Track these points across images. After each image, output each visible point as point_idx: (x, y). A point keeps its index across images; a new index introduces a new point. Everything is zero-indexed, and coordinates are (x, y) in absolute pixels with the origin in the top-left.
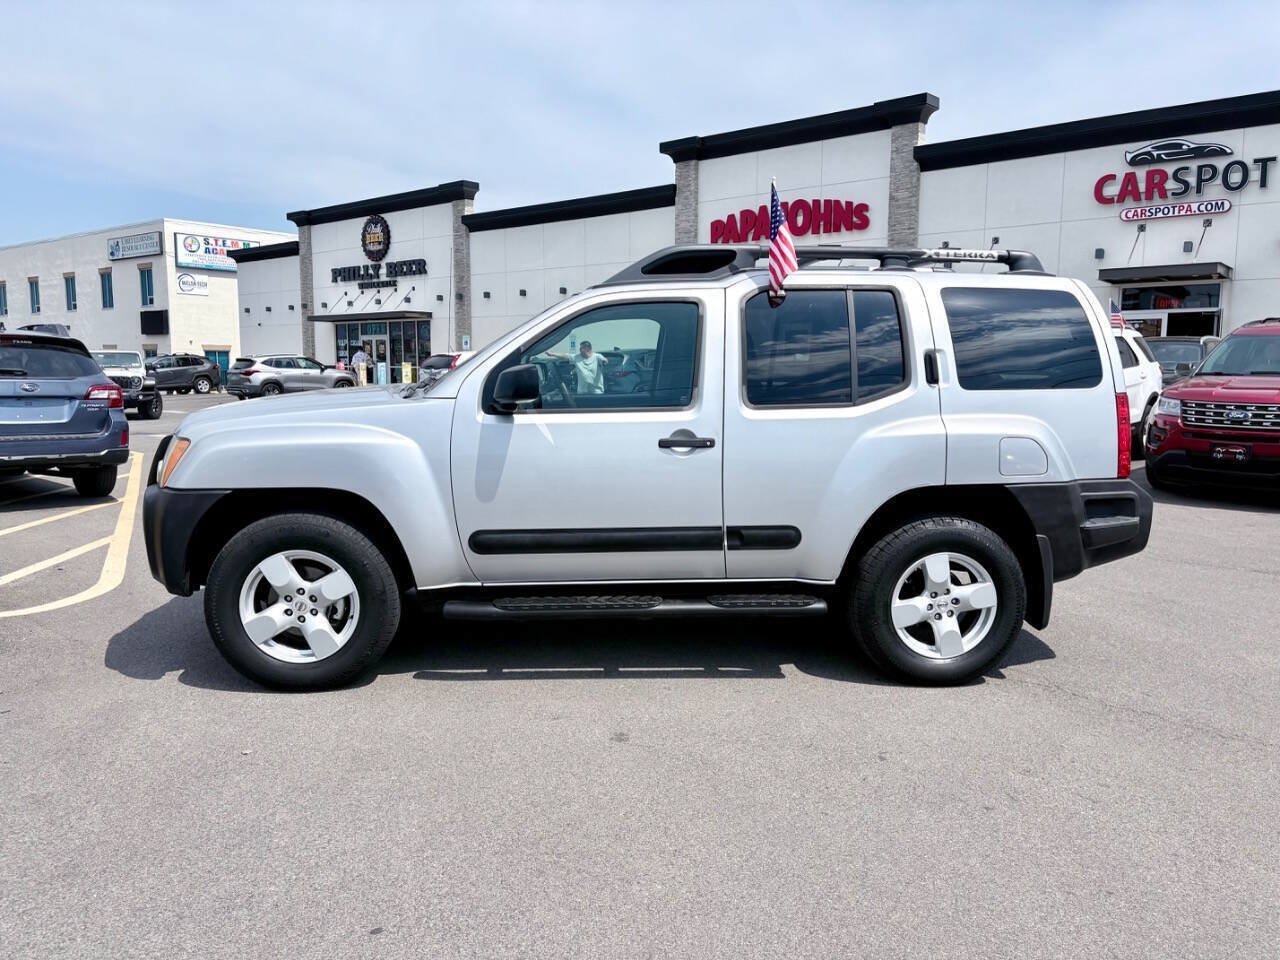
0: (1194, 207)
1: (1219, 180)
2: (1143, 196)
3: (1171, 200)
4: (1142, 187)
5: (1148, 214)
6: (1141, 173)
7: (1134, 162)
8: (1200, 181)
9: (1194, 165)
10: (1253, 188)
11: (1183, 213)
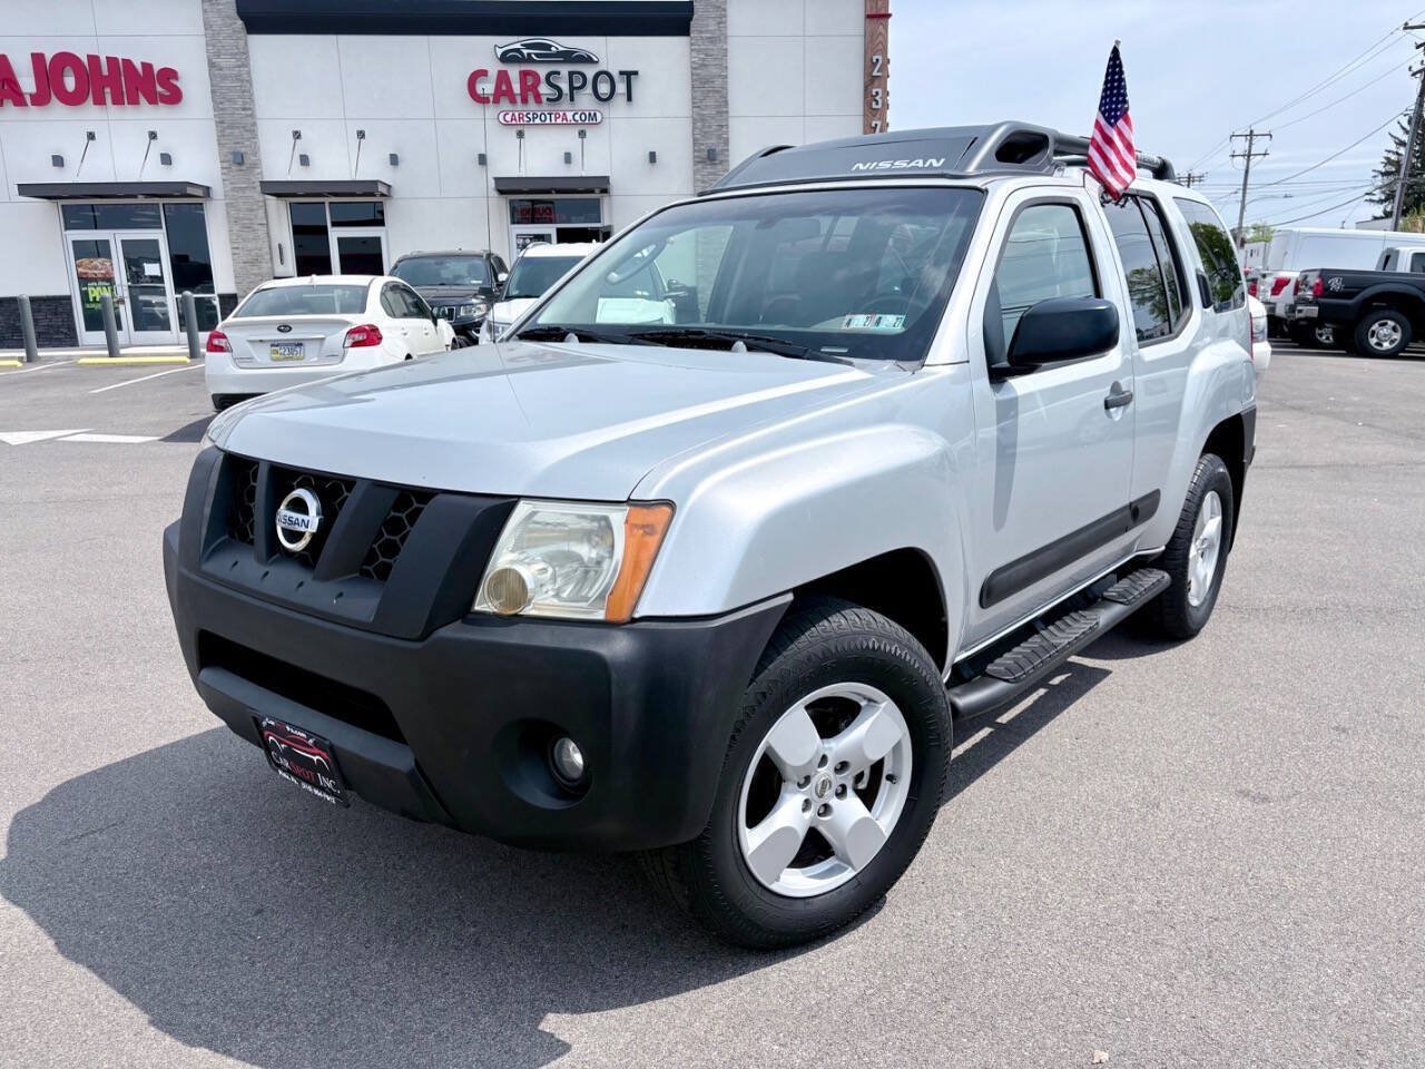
0: (569, 115)
1: (589, 89)
2: (519, 99)
3: (545, 107)
4: (516, 88)
5: (526, 119)
6: (514, 72)
7: (505, 58)
8: (572, 88)
9: (565, 70)
10: (620, 99)
11: (559, 121)
